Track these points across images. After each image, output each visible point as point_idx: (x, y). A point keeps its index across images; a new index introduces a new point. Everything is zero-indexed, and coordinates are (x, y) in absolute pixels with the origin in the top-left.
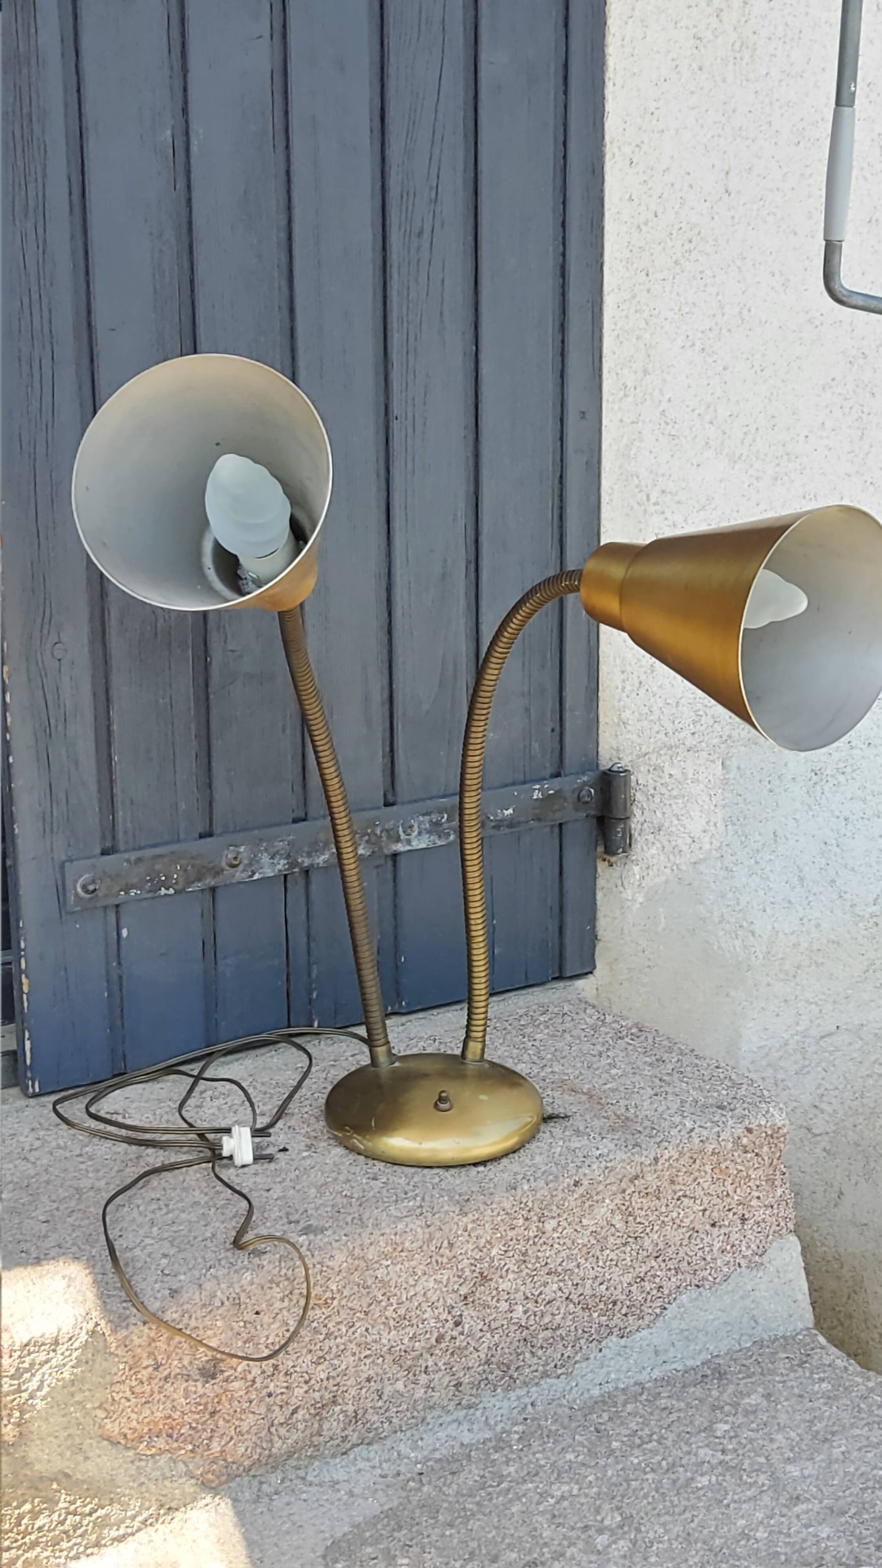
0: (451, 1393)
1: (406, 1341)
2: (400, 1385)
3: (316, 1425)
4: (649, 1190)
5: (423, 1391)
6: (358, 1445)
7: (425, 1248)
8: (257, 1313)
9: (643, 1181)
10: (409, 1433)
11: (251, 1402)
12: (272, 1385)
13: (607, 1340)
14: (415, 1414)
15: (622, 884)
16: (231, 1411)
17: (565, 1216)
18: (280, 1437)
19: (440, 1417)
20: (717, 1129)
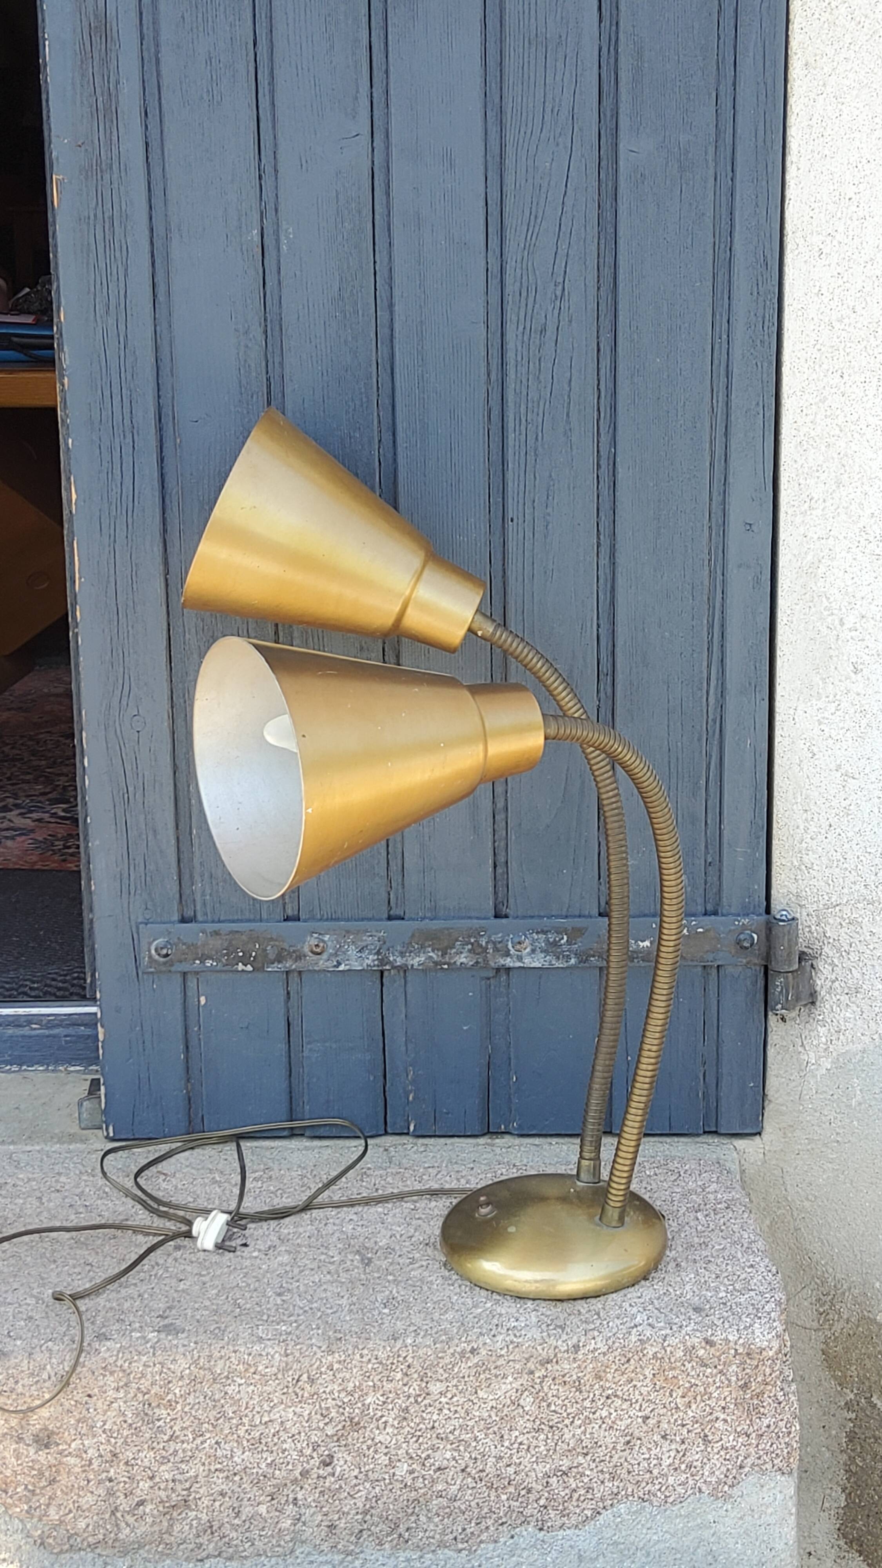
0: (323, 1533)
1: (263, 1466)
2: (263, 1509)
3: (165, 1524)
4: (566, 1379)
5: (289, 1522)
6: (216, 1557)
7: (280, 1376)
8: (89, 1396)
9: (558, 1367)
10: (273, 1560)
11: (89, 1481)
12: (112, 1471)
13: (523, 1529)
14: (282, 1543)
15: (803, 1045)
16: (70, 1484)
17: (455, 1382)
18: (128, 1525)
19: (309, 1554)
20: (668, 1331)
